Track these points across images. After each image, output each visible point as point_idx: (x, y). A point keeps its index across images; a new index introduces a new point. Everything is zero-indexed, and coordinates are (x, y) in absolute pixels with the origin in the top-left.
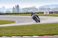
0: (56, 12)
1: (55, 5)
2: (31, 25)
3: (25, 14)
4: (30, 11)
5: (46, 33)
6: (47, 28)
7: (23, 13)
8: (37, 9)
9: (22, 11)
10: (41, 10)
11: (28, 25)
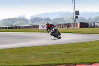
0: (60, 25)
1: (59, 13)
2: (17, 48)
3: (7, 29)
4: (15, 24)
5: (43, 61)
6: (44, 53)
7: (3, 28)
8: (26, 21)
9: (3, 24)
10: (33, 23)
11: (12, 49)
